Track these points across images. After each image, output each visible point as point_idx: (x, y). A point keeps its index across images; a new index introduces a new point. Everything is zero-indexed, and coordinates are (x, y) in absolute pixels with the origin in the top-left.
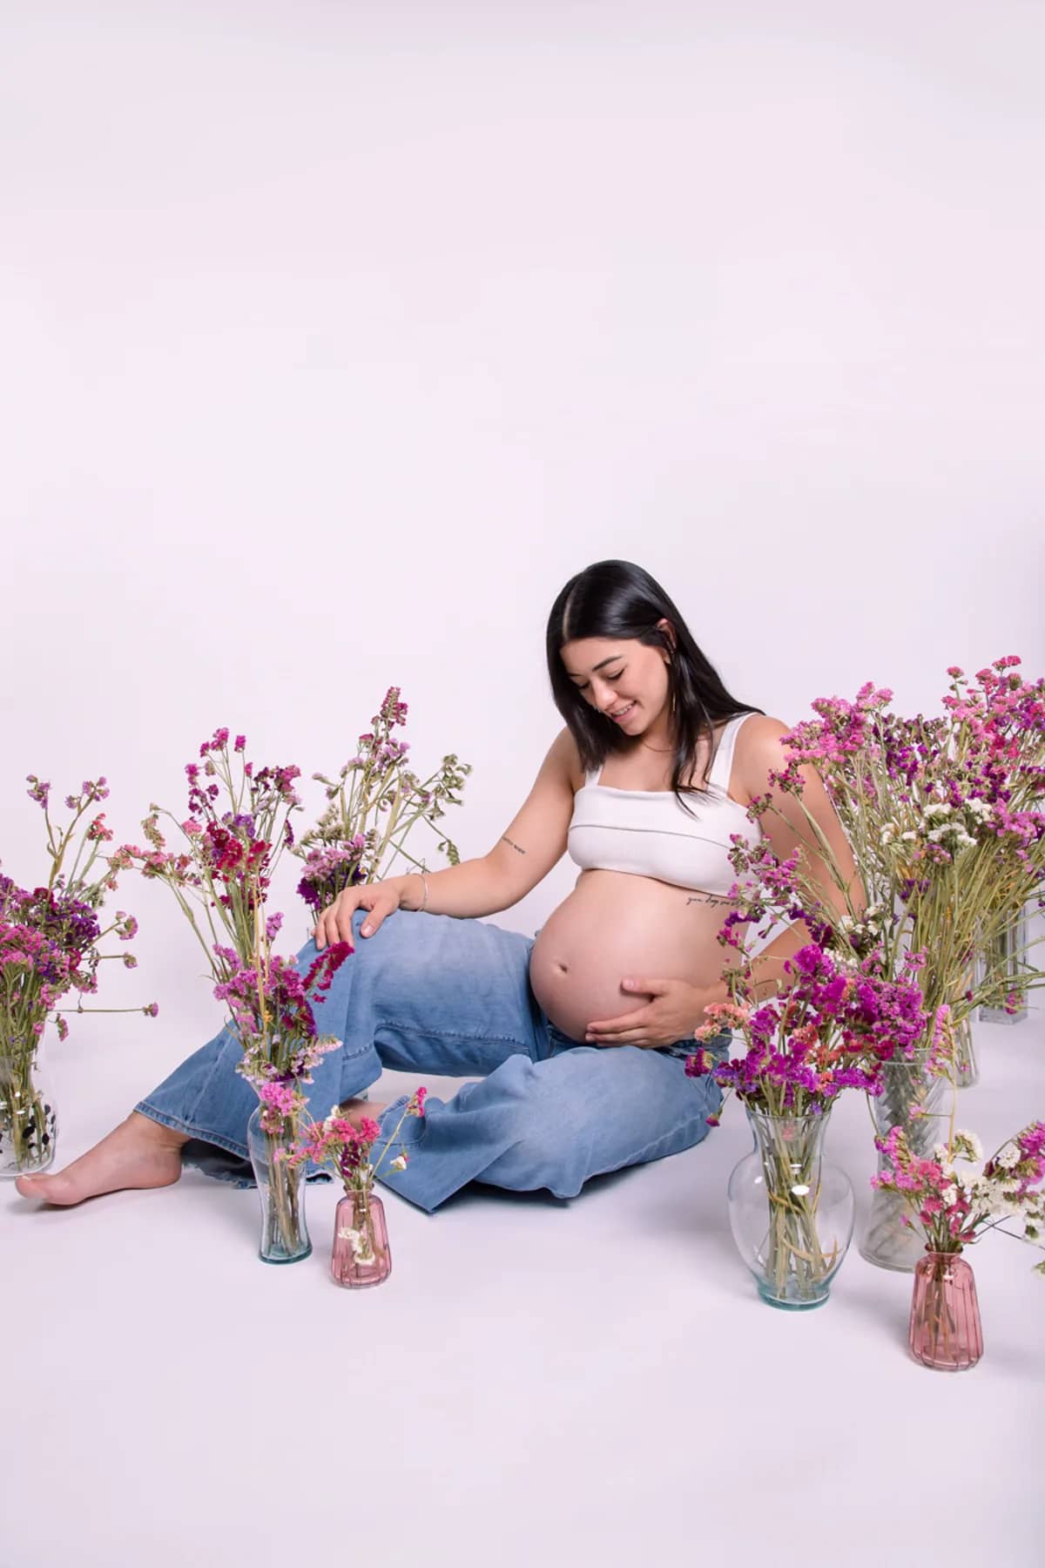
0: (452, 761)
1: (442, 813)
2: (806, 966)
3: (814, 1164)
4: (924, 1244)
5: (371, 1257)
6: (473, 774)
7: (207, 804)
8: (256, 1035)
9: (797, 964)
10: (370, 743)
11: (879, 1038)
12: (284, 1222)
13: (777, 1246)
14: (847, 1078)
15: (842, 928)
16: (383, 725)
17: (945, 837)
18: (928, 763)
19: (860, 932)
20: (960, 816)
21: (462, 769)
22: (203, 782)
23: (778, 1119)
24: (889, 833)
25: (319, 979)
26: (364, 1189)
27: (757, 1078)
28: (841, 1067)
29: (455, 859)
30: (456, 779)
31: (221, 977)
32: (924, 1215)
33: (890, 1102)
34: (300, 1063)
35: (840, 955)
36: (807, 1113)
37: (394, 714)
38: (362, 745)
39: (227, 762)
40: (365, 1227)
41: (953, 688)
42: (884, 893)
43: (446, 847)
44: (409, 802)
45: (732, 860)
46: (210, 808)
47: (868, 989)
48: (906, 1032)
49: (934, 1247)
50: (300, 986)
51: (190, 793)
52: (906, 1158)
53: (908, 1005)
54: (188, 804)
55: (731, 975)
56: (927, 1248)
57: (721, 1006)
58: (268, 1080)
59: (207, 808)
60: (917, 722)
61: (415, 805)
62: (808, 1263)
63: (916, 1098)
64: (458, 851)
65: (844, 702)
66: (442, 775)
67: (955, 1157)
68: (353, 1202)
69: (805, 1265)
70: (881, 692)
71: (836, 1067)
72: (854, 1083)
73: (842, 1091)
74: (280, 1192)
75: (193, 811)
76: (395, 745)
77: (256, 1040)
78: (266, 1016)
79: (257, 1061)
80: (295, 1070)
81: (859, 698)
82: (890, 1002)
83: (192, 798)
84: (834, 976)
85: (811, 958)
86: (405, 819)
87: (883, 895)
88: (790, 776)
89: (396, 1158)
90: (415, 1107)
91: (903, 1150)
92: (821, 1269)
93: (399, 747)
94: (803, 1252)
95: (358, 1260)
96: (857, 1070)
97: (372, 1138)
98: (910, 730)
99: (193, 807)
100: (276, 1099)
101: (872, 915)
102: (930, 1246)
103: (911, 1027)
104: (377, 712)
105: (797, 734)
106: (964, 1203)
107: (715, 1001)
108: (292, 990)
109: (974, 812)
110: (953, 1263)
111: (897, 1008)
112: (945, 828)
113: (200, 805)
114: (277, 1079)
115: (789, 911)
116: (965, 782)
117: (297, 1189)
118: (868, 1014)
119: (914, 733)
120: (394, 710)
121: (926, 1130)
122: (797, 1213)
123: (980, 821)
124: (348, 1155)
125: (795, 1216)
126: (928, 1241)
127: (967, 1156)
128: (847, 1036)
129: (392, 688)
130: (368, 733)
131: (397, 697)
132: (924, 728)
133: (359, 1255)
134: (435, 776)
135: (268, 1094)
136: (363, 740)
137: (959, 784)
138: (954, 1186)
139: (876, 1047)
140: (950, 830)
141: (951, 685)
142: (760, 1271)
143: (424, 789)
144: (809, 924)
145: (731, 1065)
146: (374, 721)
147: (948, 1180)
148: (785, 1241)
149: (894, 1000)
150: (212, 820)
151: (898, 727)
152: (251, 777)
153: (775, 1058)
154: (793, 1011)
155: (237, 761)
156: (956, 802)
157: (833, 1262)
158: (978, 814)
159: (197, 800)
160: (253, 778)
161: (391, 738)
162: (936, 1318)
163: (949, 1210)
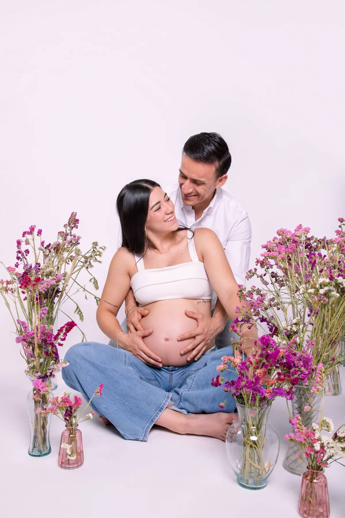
0: (96, 244)
1: (92, 266)
2: (264, 344)
3: (263, 427)
4: (307, 466)
5: (74, 456)
6: (106, 250)
7: (24, 257)
8: (32, 359)
9: (260, 342)
10: (63, 236)
11: (293, 375)
12: (40, 439)
13: (245, 461)
14: (278, 392)
15: (281, 327)
16: (69, 228)
17: (326, 292)
18: (322, 260)
19: (289, 329)
20: (333, 283)
21: (102, 248)
22: (23, 247)
23: (248, 407)
24: (303, 289)
25: (61, 336)
26: (74, 427)
27: (240, 389)
28: (276, 387)
29: (96, 285)
30: (99, 252)
31: (20, 333)
32: (306, 453)
33: (298, 402)
34: (51, 371)
35: (280, 339)
36: (261, 405)
37: (74, 223)
38: (59, 236)
39: (34, 240)
40: (73, 443)
41: (340, 227)
42: (301, 313)
43: (93, 280)
44: (79, 261)
45: (239, 295)
46: (26, 259)
47: (289, 354)
48: (304, 374)
49: (311, 467)
50: (53, 339)
51: (17, 252)
52: (301, 428)
53: (307, 362)
54: (16, 257)
55: (235, 344)
56: (307, 468)
57: (228, 357)
58: (36, 378)
59: (24, 259)
60: (323, 240)
61: (82, 262)
62: (259, 469)
63: (309, 402)
64: (98, 282)
65: (290, 232)
66: (92, 250)
67: (322, 429)
68: (69, 432)
69: (258, 471)
70: (305, 228)
71: (274, 387)
72: (281, 394)
73: (276, 397)
74: (39, 425)
75: (18, 260)
76: (75, 237)
77: (33, 361)
78: (37, 351)
79: (32, 370)
80: (48, 374)
81: (296, 231)
82: (299, 361)
83: (18, 255)
84: (276, 348)
85: (266, 340)
86: (77, 268)
87: (300, 314)
88: (264, 262)
89: (88, 414)
90: (98, 392)
91: (300, 424)
92: (264, 472)
93: (77, 238)
94: (256, 465)
95: (68, 457)
96: (282, 389)
97: (79, 405)
98: (321, 243)
99: (18, 258)
100: (39, 386)
101: (294, 322)
102: (309, 467)
103: (307, 372)
104: (66, 222)
105: (268, 244)
106: (324, 450)
107: (225, 355)
108: (49, 340)
109: (339, 282)
110: (318, 475)
111: (302, 363)
112: (326, 288)
113: (21, 257)
114: (40, 377)
115: (260, 318)
116: (336, 270)
117: (47, 425)
118: (289, 365)
119: (322, 244)
120: (74, 222)
121: (313, 415)
122: (255, 448)
123: (341, 287)
124: (68, 412)
125: (254, 449)
126: (308, 465)
127: (327, 428)
128: (279, 374)
129: (73, 212)
130: (62, 231)
131: (75, 216)
132: (327, 242)
133: (70, 455)
134: (89, 251)
135: (36, 384)
136: (60, 234)
137: (333, 271)
138: (319, 442)
139: (291, 380)
140: (328, 290)
141: (339, 225)
142: (238, 471)
143: (86, 255)
144: (268, 325)
145: (231, 383)
146: (65, 226)
147: (317, 440)
148: (249, 459)
149: (301, 360)
150: (26, 263)
151: (315, 242)
152: (43, 247)
153: (247, 382)
154: (258, 362)
155: (38, 240)
156: (331, 278)
157: (269, 470)
158: (341, 284)
159: (20, 255)
160: (44, 247)
161: (72, 234)
162: (310, 498)
163: (317, 452)
